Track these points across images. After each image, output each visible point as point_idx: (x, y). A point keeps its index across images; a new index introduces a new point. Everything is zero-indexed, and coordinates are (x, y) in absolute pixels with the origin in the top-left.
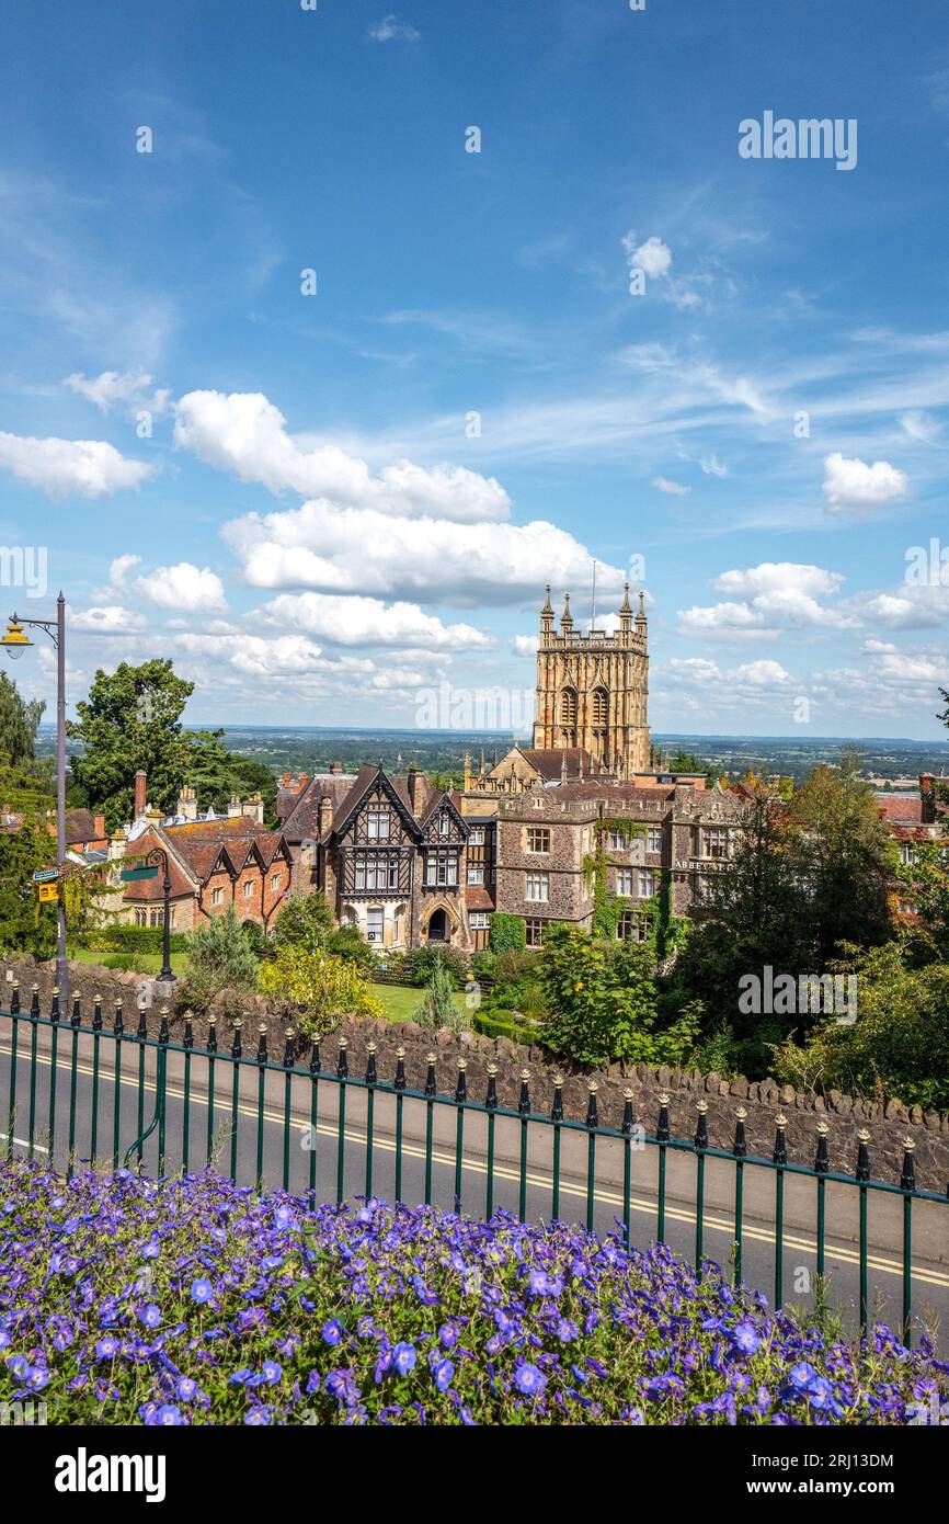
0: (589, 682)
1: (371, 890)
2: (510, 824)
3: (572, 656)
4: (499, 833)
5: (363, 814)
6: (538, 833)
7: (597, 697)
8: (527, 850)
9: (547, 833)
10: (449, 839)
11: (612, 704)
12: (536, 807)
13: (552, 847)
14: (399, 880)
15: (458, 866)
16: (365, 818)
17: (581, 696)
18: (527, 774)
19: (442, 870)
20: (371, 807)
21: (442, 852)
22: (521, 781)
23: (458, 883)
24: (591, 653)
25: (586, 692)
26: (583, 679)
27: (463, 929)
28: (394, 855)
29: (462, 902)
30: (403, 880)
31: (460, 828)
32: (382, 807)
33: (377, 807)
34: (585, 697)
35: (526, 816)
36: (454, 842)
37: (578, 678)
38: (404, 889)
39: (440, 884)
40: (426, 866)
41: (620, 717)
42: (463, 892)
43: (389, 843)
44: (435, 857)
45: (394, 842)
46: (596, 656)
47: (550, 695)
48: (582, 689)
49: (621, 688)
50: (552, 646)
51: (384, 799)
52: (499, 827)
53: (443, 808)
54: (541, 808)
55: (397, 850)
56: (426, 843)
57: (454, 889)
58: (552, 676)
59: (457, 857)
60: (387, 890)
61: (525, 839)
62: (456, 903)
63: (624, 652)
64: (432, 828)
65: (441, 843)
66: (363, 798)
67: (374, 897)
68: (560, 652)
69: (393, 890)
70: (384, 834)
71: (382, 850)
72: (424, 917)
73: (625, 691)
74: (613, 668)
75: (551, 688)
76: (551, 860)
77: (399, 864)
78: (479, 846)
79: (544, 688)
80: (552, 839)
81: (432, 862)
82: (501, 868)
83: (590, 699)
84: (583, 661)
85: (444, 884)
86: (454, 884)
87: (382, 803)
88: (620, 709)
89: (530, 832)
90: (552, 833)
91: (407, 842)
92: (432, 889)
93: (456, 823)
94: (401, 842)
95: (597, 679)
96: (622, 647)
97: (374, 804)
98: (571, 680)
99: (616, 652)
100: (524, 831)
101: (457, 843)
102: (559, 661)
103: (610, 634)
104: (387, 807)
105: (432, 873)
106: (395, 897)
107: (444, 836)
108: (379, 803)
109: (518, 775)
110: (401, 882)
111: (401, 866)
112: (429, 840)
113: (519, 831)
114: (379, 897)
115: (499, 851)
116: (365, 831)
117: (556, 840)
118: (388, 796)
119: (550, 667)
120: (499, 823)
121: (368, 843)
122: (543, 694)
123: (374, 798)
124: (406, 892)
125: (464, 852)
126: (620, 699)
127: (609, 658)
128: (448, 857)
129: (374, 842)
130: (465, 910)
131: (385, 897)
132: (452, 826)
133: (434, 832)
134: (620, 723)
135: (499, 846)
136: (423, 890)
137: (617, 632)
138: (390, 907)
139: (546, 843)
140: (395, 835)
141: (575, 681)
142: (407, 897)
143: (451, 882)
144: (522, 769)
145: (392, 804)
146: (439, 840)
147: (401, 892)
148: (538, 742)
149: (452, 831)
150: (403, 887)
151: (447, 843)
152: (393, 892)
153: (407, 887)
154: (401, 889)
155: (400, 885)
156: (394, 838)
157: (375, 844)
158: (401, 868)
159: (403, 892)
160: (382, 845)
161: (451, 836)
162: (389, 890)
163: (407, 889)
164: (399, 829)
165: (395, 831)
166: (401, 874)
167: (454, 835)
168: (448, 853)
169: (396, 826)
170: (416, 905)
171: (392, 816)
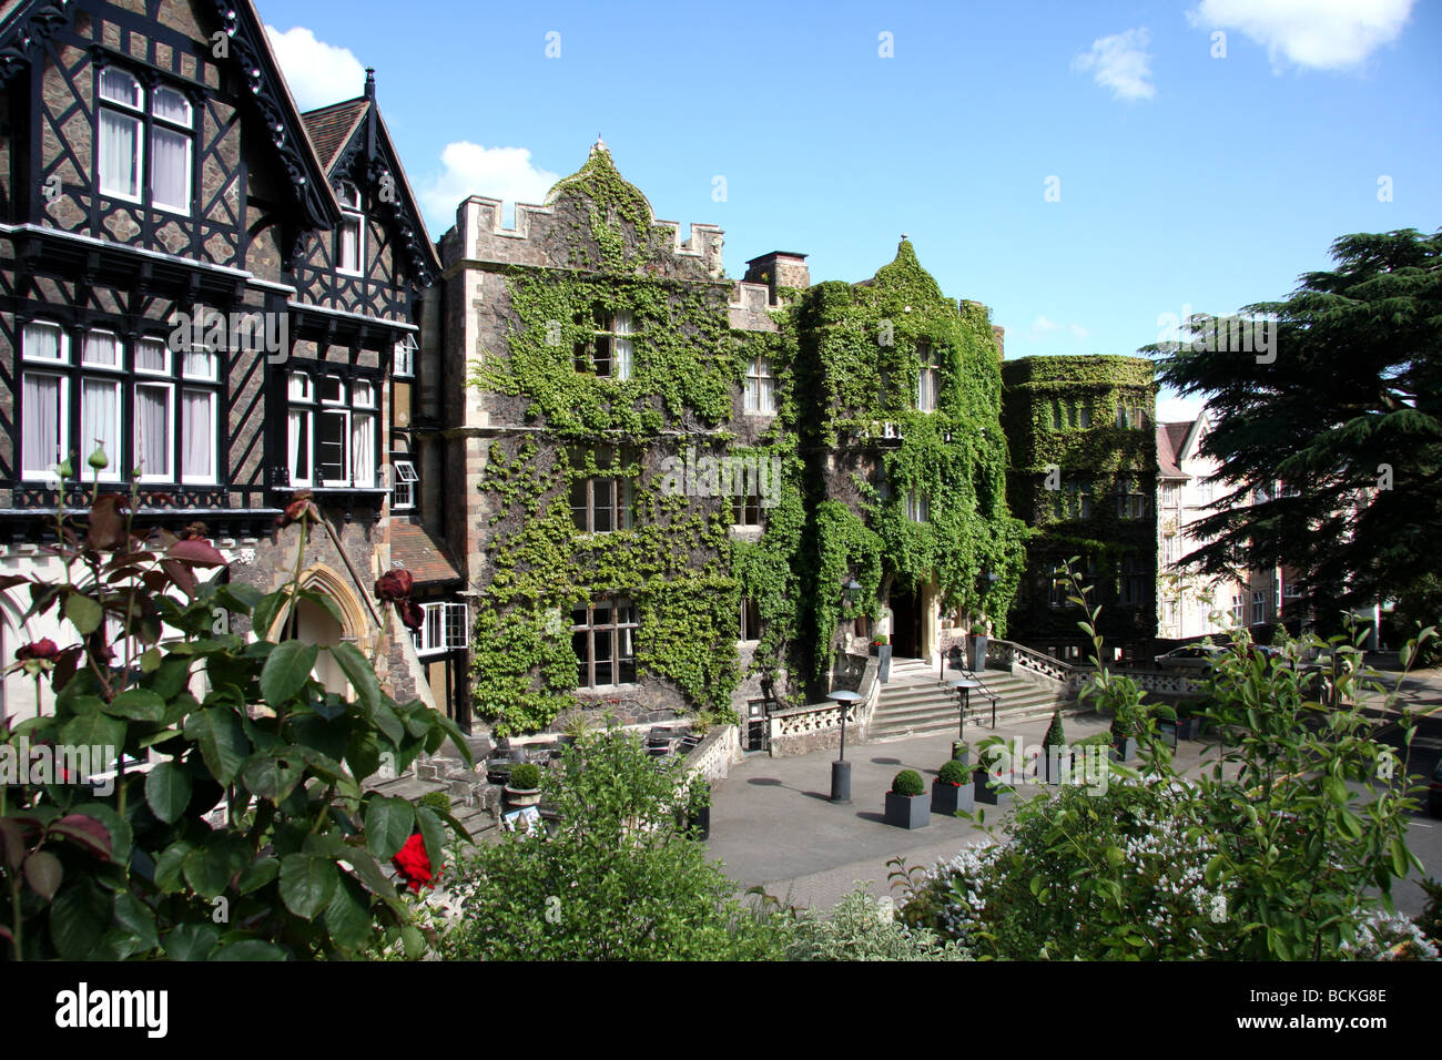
10: (364, 300)
15: (379, 412)
21: (338, 354)
23: (379, 479)
29: (381, 557)
36: (378, 312)
38: (246, 491)
39: (328, 485)
42: (384, 522)
43: (197, 248)
44: (313, 369)
45: (216, 248)
51: (174, 15)
52: (471, 293)
53: (355, 162)
55: (227, 298)
56: (292, 300)
57: (365, 503)
59: (379, 378)
62: (364, 561)
65: (338, 311)
70: (175, 199)
71: (162, 279)
77: (226, 369)
81: (296, 389)
82: (479, 434)
85: (342, 485)
86: (368, 485)
94: (241, 256)
101: (385, 320)
104: (188, 65)
107: (350, 281)
110: (234, 456)
111: (236, 376)
115: (473, 378)
120: (473, 279)
121: (95, 223)
128: (351, 373)
129: (124, 227)
133: (317, 259)
140: (218, 213)
143: (362, 480)
145: (207, 52)
146: (333, 293)
147: (236, 503)
149: (373, 268)
150: (243, 477)
151: (357, 314)
152: (203, 504)
153: (260, 481)
154: (238, 488)
155: (232, 467)
156: (216, 227)
157: (133, 241)
158: (234, 385)
159: (246, 503)
160: (163, 249)
161: (372, 288)
162: (188, 488)
163: (258, 489)
164: (233, 189)
165: (220, 196)
166: (235, 417)
167: (380, 285)
168: (354, 357)
169: (226, 170)
170: (236, 576)
171: (207, 115)
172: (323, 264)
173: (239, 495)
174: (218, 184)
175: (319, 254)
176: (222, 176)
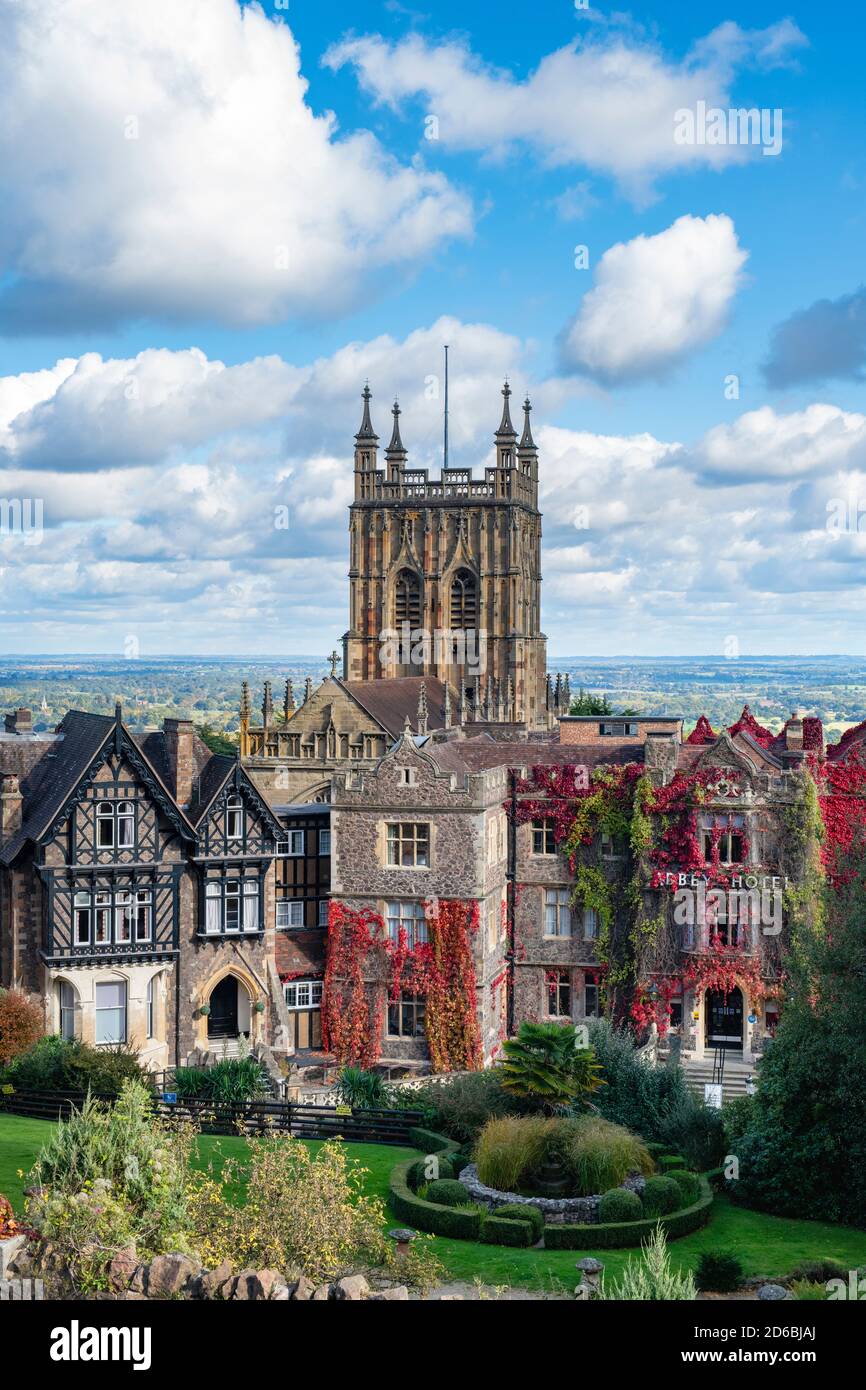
0: (443, 560)
1: (103, 948)
2: (355, 817)
3: (412, 515)
4: (334, 833)
5: (85, 805)
6: (408, 829)
7: (456, 586)
8: (387, 864)
9: (424, 830)
10: (244, 848)
11: (484, 599)
12: (402, 784)
13: (434, 855)
14: (155, 926)
15: (261, 896)
16: (90, 813)
17: (428, 586)
18: (357, 723)
19: (232, 904)
20: (100, 792)
21: (232, 872)
22: (345, 737)
23: (262, 927)
24: (445, 507)
25: (436, 578)
26: (431, 554)
27: (273, 1011)
28: (145, 880)
29: (269, 961)
30: (162, 925)
31: (264, 826)
32: (121, 791)
33: (111, 791)
34: (435, 589)
35: (387, 800)
36: (254, 852)
37: (423, 554)
38: (164, 944)
39: (229, 931)
40: (200, 899)
41: (497, 621)
42: (271, 944)
43: (136, 858)
44: (220, 881)
45: (146, 857)
46: (454, 512)
47: (373, 584)
48: (430, 572)
49: (499, 570)
50: (374, 496)
51: (125, 776)
52: (334, 822)
53: (232, 790)
54: (413, 784)
55: (152, 873)
56: (201, 857)
57: (253, 938)
58: (374, 550)
59: (259, 880)
60: (133, 946)
61: (384, 838)
62: (258, 963)
63: (503, 506)
64: (212, 827)
65: (230, 856)
66: (87, 776)
67: (109, 961)
68: (390, 507)
69: (144, 946)
70: (127, 843)
71: (123, 872)
72: (201, 992)
73: (506, 575)
74: (484, 535)
75: (375, 572)
76: (433, 880)
77: (155, 898)
78: (295, 859)
79: (361, 572)
80: (433, 842)
81: (212, 890)
82: (338, 896)
83: (445, 591)
84: (430, 523)
85: (235, 931)
86: (254, 929)
87: (122, 784)
88: (497, 608)
89: (394, 828)
90: (434, 830)
91: (172, 856)
92: (215, 940)
93: (259, 818)
94: (158, 856)
95: (458, 555)
96: (500, 497)
97: (105, 786)
98: (409, 557)
99: (489, 506)
100: (382, 828)
101: (259, 855)
102: (388, 523)
103: (478, 475)
104: (131, 792)
105: (213, 910)
106: (150, 959)
107: (235, 842)
108: (116, 784)
109: (338, 728)
110: (159, 930)
111: (159, 901)
112: (207, 850)
113: (373, 830)
114: (120, 960)
115: (334, 867)
116: (90, 837)
117: (441, 843)
118: (132, 769)
119: (373, 535)
120: (334, 815)
121: (95, 859)
122: (360, 584)
123: (104, 775)
124: (169, 948)
125: (271, 870)
126: (498, 588)
127: (477, 517)
128: (242, 880)
129: (107, 857)
130: (275, 977)
131: (130, 960)
132: (250, 822)
133: (217, 836)
134: (497, 632)
135: (335, 858)
136: (198, 941)
137: (489, 470)
138: (139, 976)
139: (423, 850)
140: (146, 843)
141: (416, 558)
142: (170, 957)
143: (250, 928)
144: (345, 717)
145: (139, 784)
146: (226, 849)
147: (159, 949)
148: (354, 667)
149: (250, 832)
150: (163, 939)
151: (241, 855)
152: (144, 950)
153: (171, 939)
154: (159, 943)
155: (157, 936)
156: (144, 849)
157: (110, 862)
158: (158, 904)
159: (164, 948)
160: (122, 862)
161: (248, 842)
162: (137, 945)
163: (170, 943)
164: (153, 832)
165: (146, 836)
166: (159, 916)
167: (254, 840)
168: (242, 872)
169: (148, 826)
170: (184, 971)
171: (140, 807)
172: (219, 837)
173: (161, 946)
174: (144, 833)
175: (217, 833)
176: (147, 829)
